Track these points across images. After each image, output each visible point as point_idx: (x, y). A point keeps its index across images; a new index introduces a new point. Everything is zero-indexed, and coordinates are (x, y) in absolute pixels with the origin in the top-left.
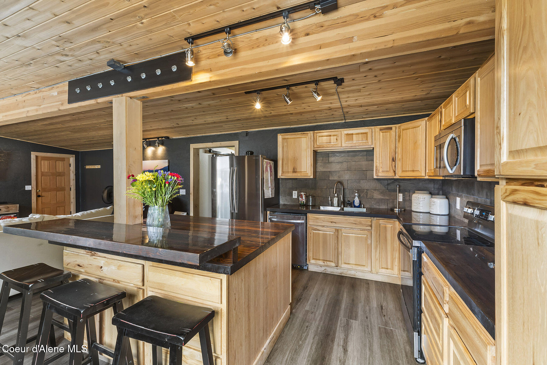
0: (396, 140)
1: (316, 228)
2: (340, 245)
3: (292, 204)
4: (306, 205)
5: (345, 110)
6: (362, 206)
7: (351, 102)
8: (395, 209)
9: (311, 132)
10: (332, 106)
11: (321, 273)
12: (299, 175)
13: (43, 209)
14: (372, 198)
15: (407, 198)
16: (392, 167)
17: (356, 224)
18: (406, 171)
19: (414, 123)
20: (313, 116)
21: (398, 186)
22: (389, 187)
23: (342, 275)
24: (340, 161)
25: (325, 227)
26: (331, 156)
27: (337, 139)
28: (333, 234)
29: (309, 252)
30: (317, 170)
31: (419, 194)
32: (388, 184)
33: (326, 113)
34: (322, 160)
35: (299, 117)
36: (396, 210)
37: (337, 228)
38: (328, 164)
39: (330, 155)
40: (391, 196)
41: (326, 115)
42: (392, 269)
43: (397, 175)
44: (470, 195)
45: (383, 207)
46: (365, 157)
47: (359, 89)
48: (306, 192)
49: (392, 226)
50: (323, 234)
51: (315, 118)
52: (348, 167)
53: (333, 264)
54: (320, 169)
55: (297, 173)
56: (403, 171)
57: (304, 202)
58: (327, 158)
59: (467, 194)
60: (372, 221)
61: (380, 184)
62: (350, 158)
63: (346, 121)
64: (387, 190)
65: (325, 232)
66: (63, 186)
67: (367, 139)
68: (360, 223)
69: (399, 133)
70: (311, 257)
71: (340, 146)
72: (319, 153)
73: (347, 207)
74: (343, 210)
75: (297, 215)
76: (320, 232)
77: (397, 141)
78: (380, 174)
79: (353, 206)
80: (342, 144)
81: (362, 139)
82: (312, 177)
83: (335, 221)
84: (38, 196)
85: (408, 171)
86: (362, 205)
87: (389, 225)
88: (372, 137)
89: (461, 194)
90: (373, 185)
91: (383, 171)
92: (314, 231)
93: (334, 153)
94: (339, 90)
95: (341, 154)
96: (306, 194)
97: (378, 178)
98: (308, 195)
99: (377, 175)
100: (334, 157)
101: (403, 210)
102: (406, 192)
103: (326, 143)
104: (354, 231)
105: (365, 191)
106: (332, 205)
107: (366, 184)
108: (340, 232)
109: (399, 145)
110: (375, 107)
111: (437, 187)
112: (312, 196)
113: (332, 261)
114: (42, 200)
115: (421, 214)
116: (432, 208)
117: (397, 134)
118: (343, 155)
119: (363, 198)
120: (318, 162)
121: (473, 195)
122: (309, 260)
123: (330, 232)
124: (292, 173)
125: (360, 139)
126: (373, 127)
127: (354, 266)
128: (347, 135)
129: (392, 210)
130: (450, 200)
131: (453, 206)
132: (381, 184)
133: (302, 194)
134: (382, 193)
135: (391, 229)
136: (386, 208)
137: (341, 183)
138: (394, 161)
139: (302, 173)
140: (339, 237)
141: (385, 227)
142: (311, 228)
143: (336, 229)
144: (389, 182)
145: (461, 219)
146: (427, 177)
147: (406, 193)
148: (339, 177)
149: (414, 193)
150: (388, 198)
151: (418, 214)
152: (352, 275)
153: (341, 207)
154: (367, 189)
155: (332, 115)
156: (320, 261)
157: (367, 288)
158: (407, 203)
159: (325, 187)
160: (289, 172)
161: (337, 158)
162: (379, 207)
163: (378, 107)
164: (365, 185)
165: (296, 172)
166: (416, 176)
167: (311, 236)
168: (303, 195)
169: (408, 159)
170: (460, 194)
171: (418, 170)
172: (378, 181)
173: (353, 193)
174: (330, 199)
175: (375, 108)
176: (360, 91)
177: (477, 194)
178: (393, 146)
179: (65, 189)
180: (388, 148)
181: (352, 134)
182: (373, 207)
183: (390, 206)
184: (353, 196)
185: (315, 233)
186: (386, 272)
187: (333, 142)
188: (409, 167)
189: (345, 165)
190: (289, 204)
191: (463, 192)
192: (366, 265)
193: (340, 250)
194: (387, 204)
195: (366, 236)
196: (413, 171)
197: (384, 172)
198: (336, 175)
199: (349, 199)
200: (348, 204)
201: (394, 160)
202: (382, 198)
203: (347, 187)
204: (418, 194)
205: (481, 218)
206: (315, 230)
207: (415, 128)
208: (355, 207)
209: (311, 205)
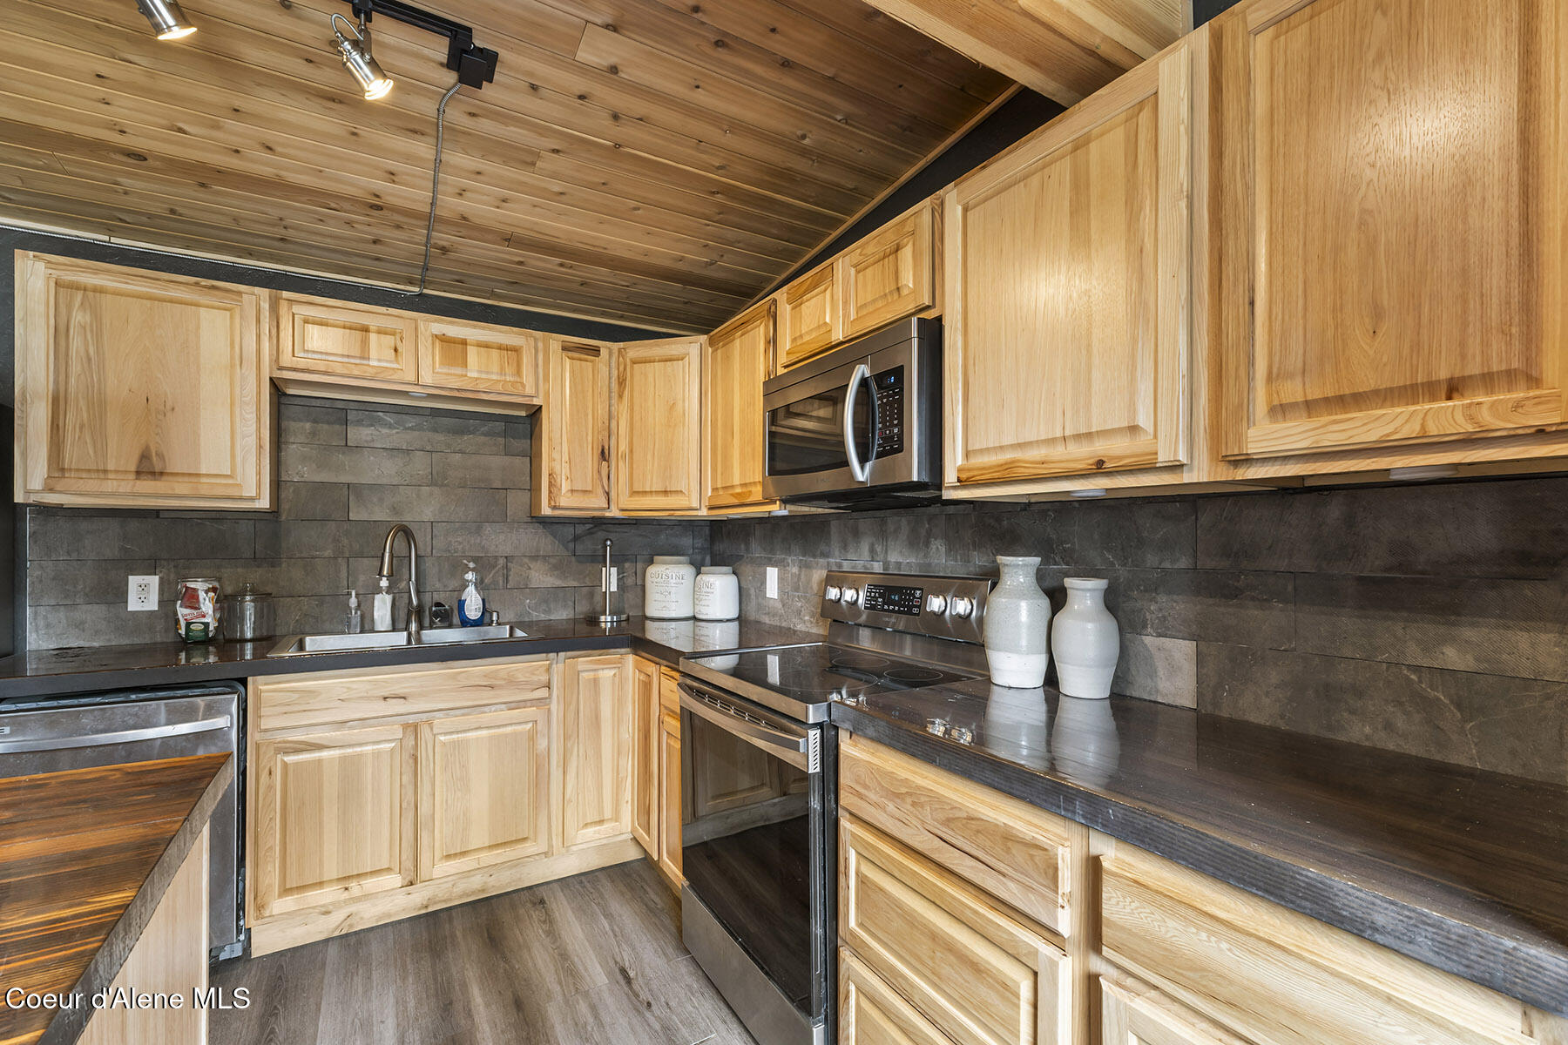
0: (610, 392)
1: (303, 738)
2: (425, 788)
3: (125, 641)
4: (224, 641)
5: (442, 237)
6: (495, 618)
7: (480, 207)
8: (603, 618)
9: (257, 290)
10: (395, 194)
11: (327, 941)
12: (181, 487)
14: (524, 587)
15: (629, 580)
16: (601, 481)
17: (492, 687)
18: (645, 493)
19: (667, 346)
20: (275, 213)
21: (609, 543)
22: (580, 549)
23: (430, 910)
24: (398, 446)
25: (351, 728)
26: (359, 423)
27: (396, 350)
28: (392, 749)
29: (256, 865)
30: (283, 473)
31: (668, 566)
32: (576, 539)
33: (349, 223)
34: (314, 434)
35: (185, 196)
36: (606, 621)
37: (411, 719)
38: (343, 453)
39: (351, 416)
40: (585, 577)
41: (348, 233)
42: (616, 817)
43: (613, 507)
44: (814, 556)
45: (561, 614)
46: (501, 440)
47: (531, 153)
48: (219, 580)
49: (615, 675)
50: (343, 759)
51: (281, 232)
52: (434, 473)
53: (394, 880)
54: (301, 470)
55: (164, 478)
56: (634, 493)
57: (206, 625)
58: (337, 427)
59: (804, 556)
60: (550, 665)
61: (552, 538)
62: (441, 437)
63: (425, 291)
64: (573, 558)
65: (349, 750)
67: (519, 372)
68: (512, 682)
69: (621, 368)
70: (270, 885)
71: (412, 378)
72: (298, 401)
73: (431, 628)
74: (419, 640)
75: (179, 693)
76: (325, 754)
77: (615, 395)
78: (563, 502)
79: (456, 620)
80: (422, 372)
81: (502, 368)
82: (264, 503)
83: (400, 692)
85: (651, 492)
86: (495, 614)
87: (606, 672)
88: (537, 365)
89: (783, 556)
90: (530, 539)
91: (572, 491)
92: (290, 759)
93: (370, 411)
94: (456, 116)
95: (407, 417)
96: (216, 584)
97: (557, 513)
98: (229, 590)
99: (553, 504)
100: (372, 425)
101: (624, 617)
102: (627, 560)
103: (343, 356)
104: (488, 717)
105: (501, 561)
106: (367, 626)
107: (502, 537)
108: (425, 732)
109: (623, 411)
110: (550, 264)
111: (700, 545)
112: (253, 592)
113: (389, 870)
115: (673, 624)
116: (703, 603)
117: (615, 373)
118: (411, 422)
119: (495, 589)
120: (292, 440)
121: (825, 555)
122: (260, 908)
123: (379, 744)
124: (133, 476)
125: (495, 368)
126: (539, 334)
127: (483, 855)
128: (443, 339)
129: (593, 621)
130: (742, 578)
131: (752, 591)
132: (555, 537)
133: (191, 585)
134: (558, 568)
135: (613, 684)
136: (571, 616)
137: (406, 532)
138: (605, 460)
139: (204, 480)
140: (422, 754)
141: (596, 681)
142: (272, 748)
143: (406, 726)
144: (580, 529)
145: (783, 625)
146: (704, 512)
147: (627, 565)
148: (394, 509)
149: (651, 562)
150: (575, 584)
151: (664, 624)
152: (473, 893)
153: (407, 628)
154: (506, 557)
155: (375, 242)
156: (327, 890)
157: (544, 922)
158: (630, 596)
159: (328, 553)
160: (105, 471)
161: (385, 431)
162: (548, 618)
163: (562, 265)
164: (500, 541)
165: (162, 474)
166: (674, 507)
167: (271, 787)
168: (202, 595)
169: (649, 457)
170: (779, 556)
171: (681, 491)
172: (544, 526)
173: (458, 568)
174: (353, 602)
175: (549, 266)
176: (533, 164)
177: (841, 552)
178: (602, 411)
180: (587, 415)
181: (464, 343)
182: (527, 619)
183: (583, 608)
184: (454, 584)
185: (297, 764)
186: (597, 836)
187: (379, 360)
188: (652, 479)
189: (420, 464)
190: (96, 644)
191: (788, 551)
192: (532, 836)
193: (424, 809)
194: (571, 604)
195: (530, 725)
196: (666, 493)
197: (575, 494)
198: (381, 500)
199: (437, 597)
200: (436, 615)
201: (604, 455)
202: (559, 583)
203: (429, 550)
204: (665, 566)
205: (888, 610)
206: (297, 751)
207: (670, 361)
208: (465, 623)
209: (249, 635)
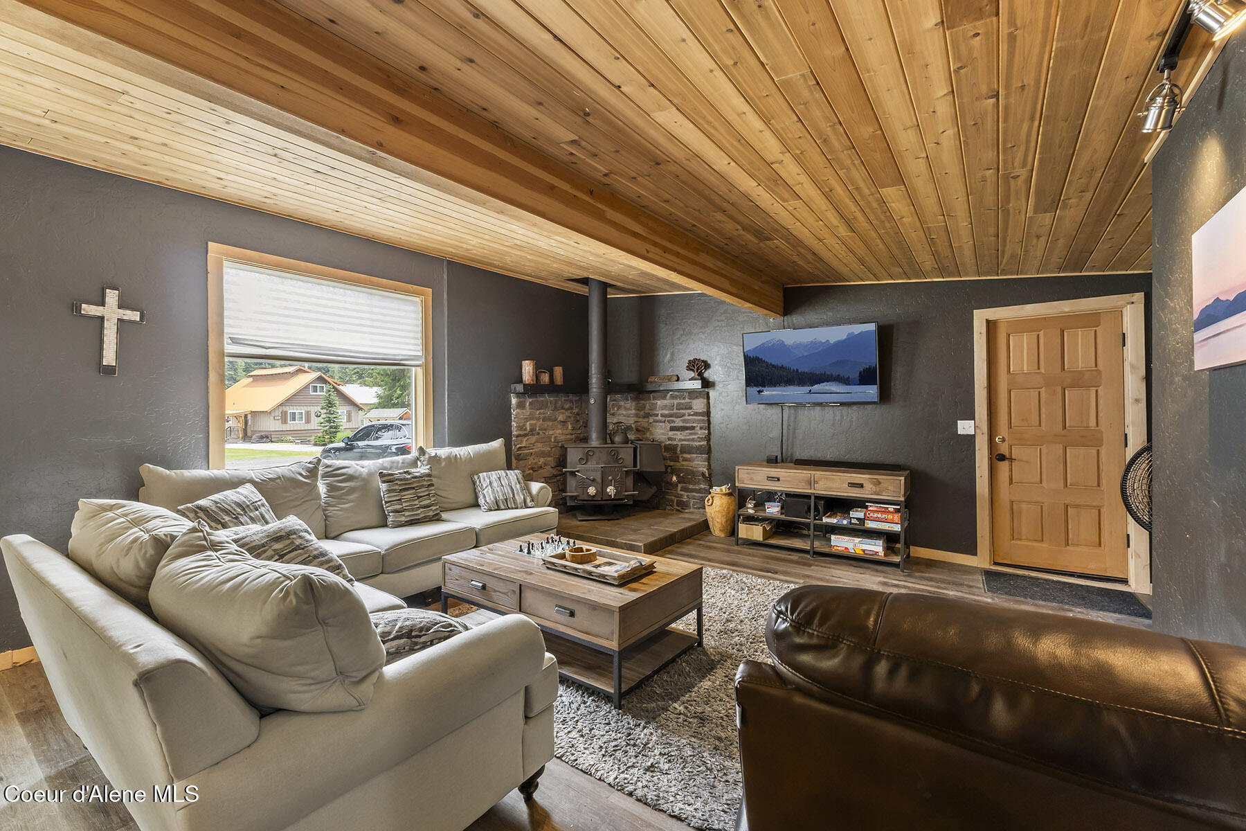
13: (1015, 507)
66: (1092, 423)
84: (997, 457)
114: (1011, 470)
179: (1102, 440)
